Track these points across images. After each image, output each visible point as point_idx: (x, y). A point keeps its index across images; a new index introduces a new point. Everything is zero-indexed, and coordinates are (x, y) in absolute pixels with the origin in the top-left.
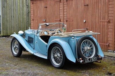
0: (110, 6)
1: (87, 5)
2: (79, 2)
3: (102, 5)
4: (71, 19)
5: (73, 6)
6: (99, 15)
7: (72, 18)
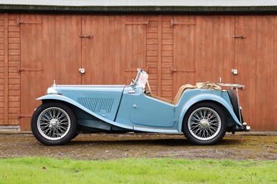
0: (150, 42)
1: (89, 37)
2: (63, 30)
3: (130, 38)
4: (36, 67)
5: (42, 37)
6: (123, 57)
7: (39, 64)
